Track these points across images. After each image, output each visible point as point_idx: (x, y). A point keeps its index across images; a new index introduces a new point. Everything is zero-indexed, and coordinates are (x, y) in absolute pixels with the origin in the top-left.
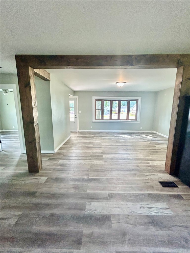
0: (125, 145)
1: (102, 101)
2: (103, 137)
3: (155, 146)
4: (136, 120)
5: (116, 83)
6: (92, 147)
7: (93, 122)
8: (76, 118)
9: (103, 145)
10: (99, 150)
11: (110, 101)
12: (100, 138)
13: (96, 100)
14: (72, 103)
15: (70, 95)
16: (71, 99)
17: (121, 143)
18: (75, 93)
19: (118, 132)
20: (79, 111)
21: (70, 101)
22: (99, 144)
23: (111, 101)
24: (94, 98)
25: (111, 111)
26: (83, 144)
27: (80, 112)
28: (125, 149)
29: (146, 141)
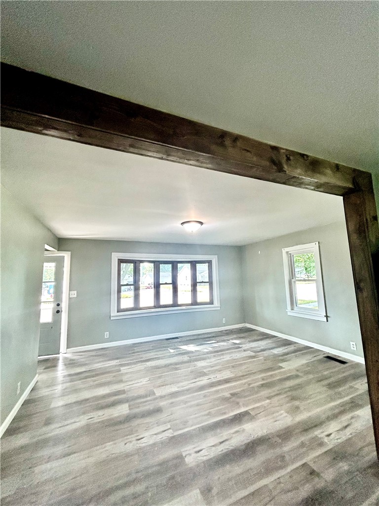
0: (220, 381)
1: (136, 263)
2: (149, 364)
3: (281, 365)
4: (211, 303)
5: (182, 224)
6: (128, 419)
7: (112, 319)
8: (58, 312)
9: (161, 397)
10: (158, 424)
11: (153, 264)
12: (140, 367)
13: (121, 261)
14: (49, 269)
15: (47, 247)
16: (50, 260)
17: (205, 374)
18: (61, 243)
19: (177, 338)
20: (72, 292)
21: (45, 264)
22: (146, 396)
23: (157, 264)
24: (115, 256)
25: (157, 286)
26: (89, 412)
27: (74, 294)
28: (227, 394)
29: (253, 354)
